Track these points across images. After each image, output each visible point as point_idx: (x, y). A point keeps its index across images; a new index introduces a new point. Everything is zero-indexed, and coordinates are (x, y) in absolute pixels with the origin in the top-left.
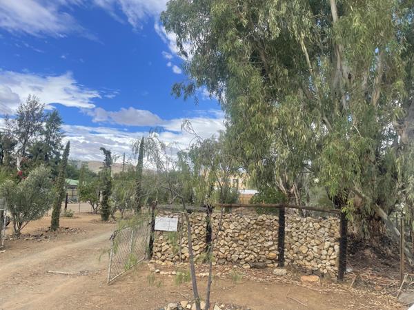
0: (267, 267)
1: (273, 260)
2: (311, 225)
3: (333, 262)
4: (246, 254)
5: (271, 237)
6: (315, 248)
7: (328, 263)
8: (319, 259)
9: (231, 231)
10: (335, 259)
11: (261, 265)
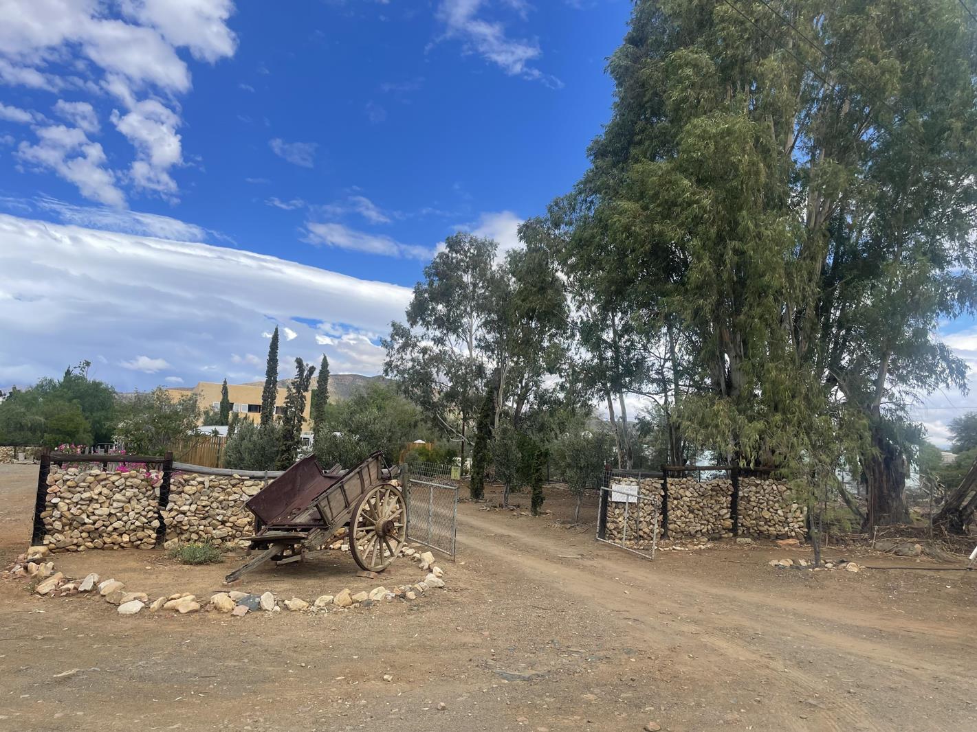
0: (721, 538)
1: (728, 530)
2: (775, 488)
3: (802, 524)
4: (702, 524)
5: (725, 505)
6: (780, 512)
7: (796, 526)
8: (786, 522)
9: (688, 499)
10: (803, 521)
11: (717, 536)
